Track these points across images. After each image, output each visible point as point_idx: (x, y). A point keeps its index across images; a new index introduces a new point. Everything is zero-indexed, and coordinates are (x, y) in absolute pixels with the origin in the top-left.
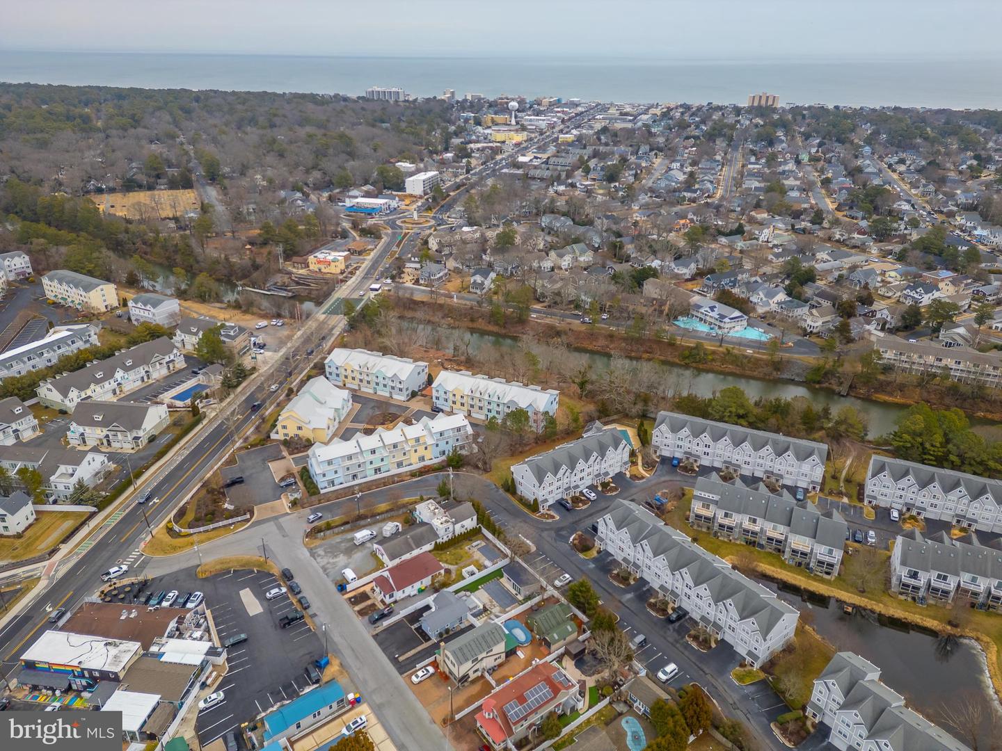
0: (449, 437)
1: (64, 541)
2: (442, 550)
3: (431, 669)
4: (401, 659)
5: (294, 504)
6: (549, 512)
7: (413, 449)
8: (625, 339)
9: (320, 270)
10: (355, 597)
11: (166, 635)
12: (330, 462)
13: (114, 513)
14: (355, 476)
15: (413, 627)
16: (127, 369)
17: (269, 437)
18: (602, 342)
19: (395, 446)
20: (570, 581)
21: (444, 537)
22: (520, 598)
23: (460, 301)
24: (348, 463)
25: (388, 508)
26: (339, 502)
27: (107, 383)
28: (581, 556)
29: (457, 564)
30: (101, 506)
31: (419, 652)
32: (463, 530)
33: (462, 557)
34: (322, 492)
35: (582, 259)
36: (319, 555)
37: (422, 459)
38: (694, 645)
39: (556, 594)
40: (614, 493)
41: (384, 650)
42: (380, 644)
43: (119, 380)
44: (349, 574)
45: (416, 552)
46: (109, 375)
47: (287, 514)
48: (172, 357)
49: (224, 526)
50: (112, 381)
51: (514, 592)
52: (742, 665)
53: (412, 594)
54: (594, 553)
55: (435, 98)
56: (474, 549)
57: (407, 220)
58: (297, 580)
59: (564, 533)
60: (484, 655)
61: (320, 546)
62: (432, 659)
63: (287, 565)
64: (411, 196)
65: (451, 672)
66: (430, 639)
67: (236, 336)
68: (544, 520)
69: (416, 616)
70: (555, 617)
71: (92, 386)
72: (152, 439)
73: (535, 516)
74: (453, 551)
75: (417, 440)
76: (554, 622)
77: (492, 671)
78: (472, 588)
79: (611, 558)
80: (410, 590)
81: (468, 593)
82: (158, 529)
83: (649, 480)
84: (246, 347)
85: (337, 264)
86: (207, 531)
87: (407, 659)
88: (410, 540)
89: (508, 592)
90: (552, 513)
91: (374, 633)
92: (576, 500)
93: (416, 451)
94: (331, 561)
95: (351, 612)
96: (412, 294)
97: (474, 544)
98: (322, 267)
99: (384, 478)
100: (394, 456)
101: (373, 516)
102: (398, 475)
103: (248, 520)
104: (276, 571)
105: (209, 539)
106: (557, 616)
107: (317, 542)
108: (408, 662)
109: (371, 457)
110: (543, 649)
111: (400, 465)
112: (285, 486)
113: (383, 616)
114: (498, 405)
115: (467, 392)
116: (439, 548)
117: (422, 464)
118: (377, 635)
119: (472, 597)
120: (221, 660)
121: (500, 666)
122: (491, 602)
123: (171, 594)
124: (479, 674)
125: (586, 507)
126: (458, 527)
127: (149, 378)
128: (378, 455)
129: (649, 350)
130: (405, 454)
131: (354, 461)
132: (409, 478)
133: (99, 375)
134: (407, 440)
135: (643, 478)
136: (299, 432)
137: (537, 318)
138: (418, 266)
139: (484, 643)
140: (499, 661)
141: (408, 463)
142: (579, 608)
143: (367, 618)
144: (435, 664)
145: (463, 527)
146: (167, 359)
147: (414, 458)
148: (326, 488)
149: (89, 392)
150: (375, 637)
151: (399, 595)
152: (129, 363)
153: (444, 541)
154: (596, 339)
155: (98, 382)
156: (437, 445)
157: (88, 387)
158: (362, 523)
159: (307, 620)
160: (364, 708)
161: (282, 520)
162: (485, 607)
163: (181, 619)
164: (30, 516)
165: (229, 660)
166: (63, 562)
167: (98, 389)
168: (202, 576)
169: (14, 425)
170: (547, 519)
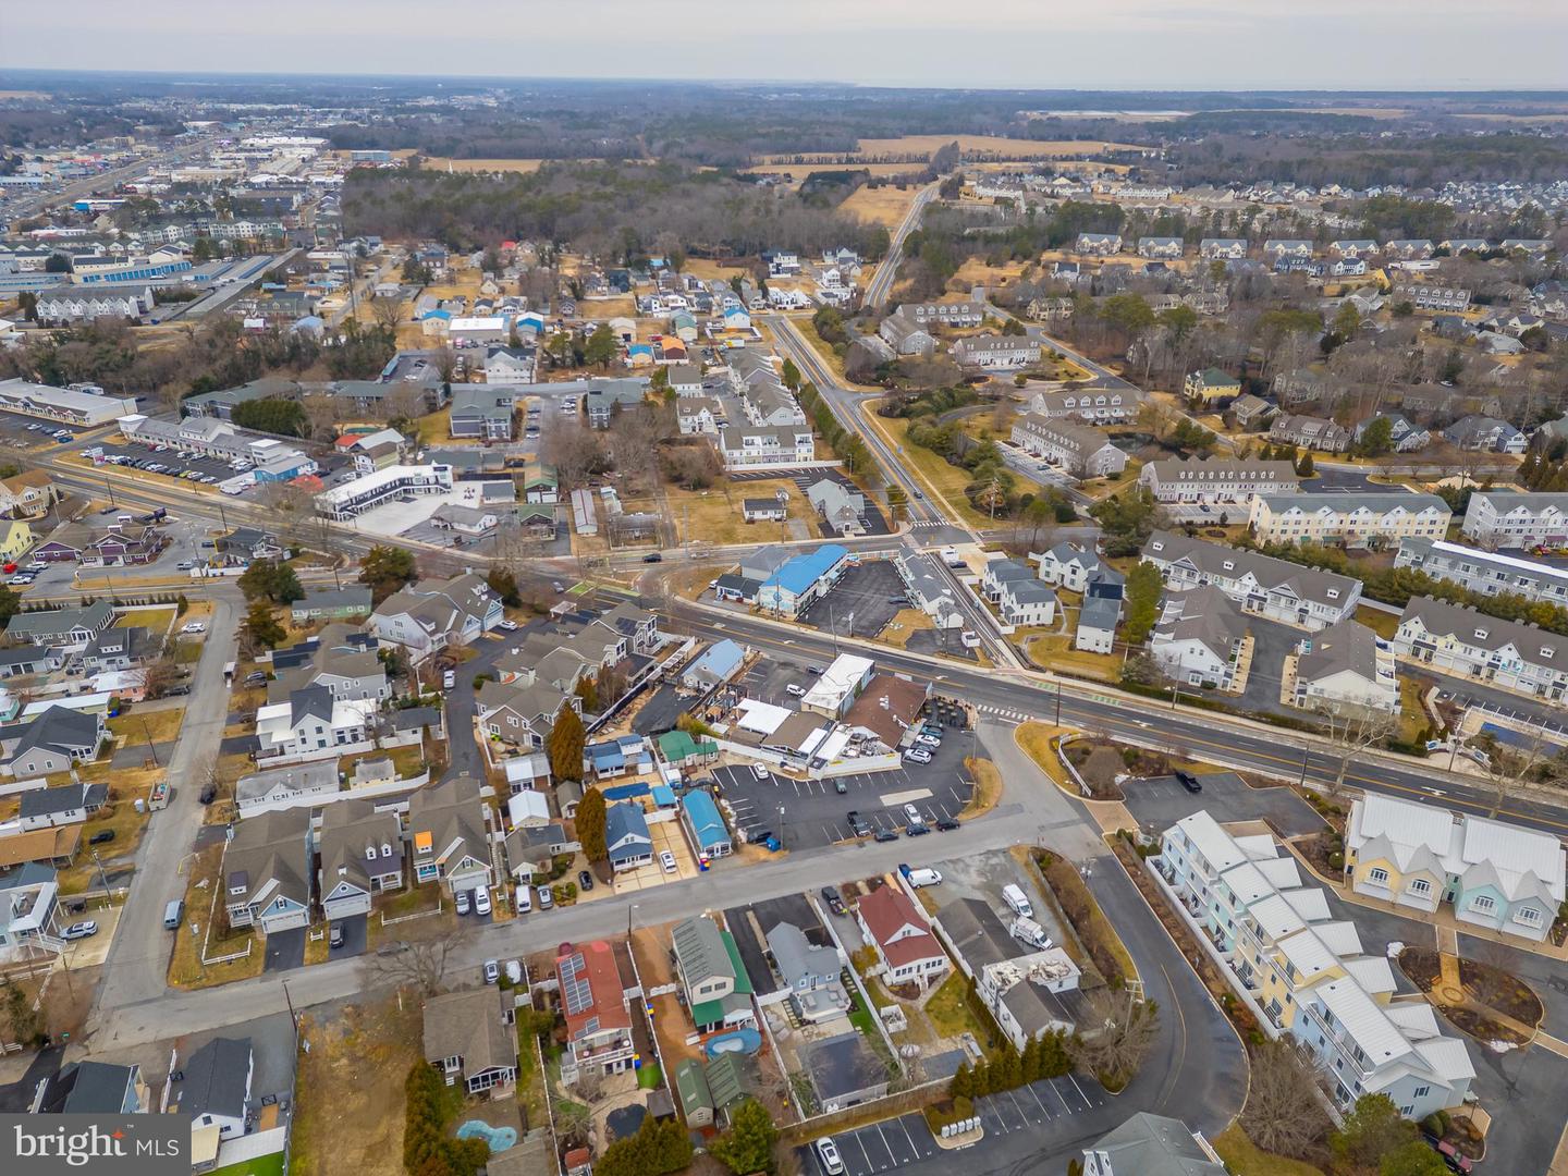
0: (1333, 1039)
1: (1058, 673)
7: (1274, 973)
11: (857, 730)
13: (1118, 699)
16: (1530, 655)
19: (1259, 931)
24: (1199, 869)
27: (1480, 650)
29: (925, 1013)
30: (1128, 685)
33: (944, 1021)
36: (988, 858)
37: (1277, 1009)
41: (774, 900)
42: (785, 898)
43: (1502, 660)
46: (1494, 644)
47: (1099, 832)
56: (964, 1043)
58: (935, 836)
61: (1010, 860)
63: (969, 827)
71: (1451, 638)
72: (1319, 711)
74: (961, 1013)
75: (1290, 969)
81: (847, 1004)
82: (1065, 727)
86: (1061, 762)
87: (748, 920)
88: (975, 937)
91: (805, 894)
93: (1274, 980)
94: (971, 869)
95: (855, 877)
97: (974, 1044)
100: (1245, 942)
102: (1218, 972)
103: (1082, 795)
104: (962, 818)
105: (1044, 766)
107: (1019, 859)
109: (1223, 900)
118: (803, 897)
119: (837, 1010)
120: (814, 774)
122: (818, 1035)
123: (932, 738)
126: (1004, 1009)
128: (1235, 911)
131: (1205, 876)
132: (1218, 991)
133: (1480, 633)
134: (1275, 945)
143: (837, 889)
145: (1004, 1018)
149: (1441, 643)
150: (799, 895)
153: (981, 994)
155: (1467, 638)
156: (1305, 1019)
157: (1443, 634)
159: (855, 839)
160: (693, 873)
161: (1085, 827)
162: (809, 1023)
163: (875, 739)
164: (1102, 645)
165: (814, 783)
166: (1020, 678)
167: (1459, 648)
168: (967, 762)
169: (1311, 606)
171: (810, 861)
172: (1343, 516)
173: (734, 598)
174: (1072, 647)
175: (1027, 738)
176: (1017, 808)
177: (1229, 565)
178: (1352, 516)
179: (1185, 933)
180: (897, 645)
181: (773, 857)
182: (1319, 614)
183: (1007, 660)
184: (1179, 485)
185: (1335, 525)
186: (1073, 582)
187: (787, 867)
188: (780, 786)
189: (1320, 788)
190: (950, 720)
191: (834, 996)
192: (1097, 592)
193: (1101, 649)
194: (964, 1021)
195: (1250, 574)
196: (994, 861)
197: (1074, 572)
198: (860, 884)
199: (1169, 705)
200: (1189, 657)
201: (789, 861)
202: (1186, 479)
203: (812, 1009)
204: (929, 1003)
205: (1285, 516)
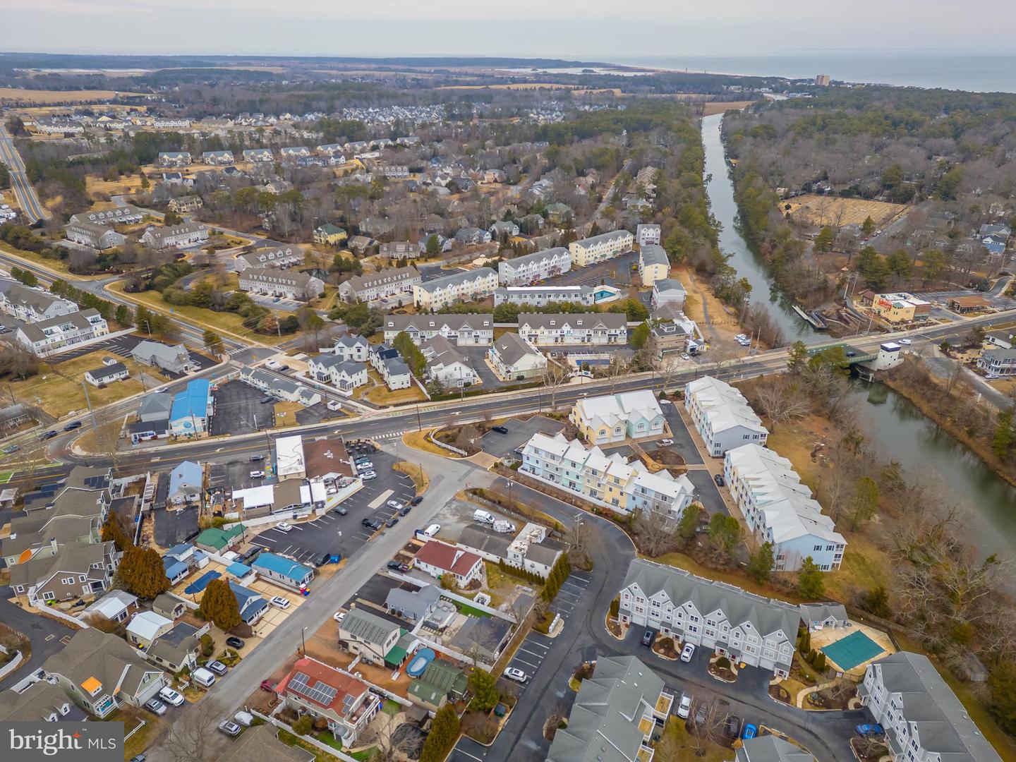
0: (650, 498)
1: (396, 405)
2: (501, 570)
4: (358, 599)
5: (497, 466)
6: (623, 627)
7: (609, 487)
9: (879, 312)
10: (410, 544)
11: (325, 477)
12: (537, 451)
13: (435, 406)
14: (551, 477)
16: (574, 326)
17: (568, 417)
19: (594, 472)
20: (518, 681)
21: (512, 560)
24: (549, 460)
27: (555, 331)
28: (570, 679)
29: (492, 587)
30: (435, 398)
33: (503, 587)
34: (520, 471)
36: (450, 506)
37: (616, 502)
41: (364, 586)
42: (369, 581)
43: (565, 332)
44: (432, 528)
46: (559, 326)
47: (486, 470)
48: (618, 332)
49: (449, 450)
50: (559, 331)
53: (432, 574)
56: (520, 591)
58: (414, 510)
61: (461, 502)
67: (667, 334)
68: (607, 629)
70: (442, 679)
71: (542, 328)
72: (520, 378)
73: (607, 617)
75: (617, 480)
76: (438, 681)
77: (365, 661)
78: (461, 608)
81: (454, 608)
82: (427, 429)
83: (790, 710)
84: (677, 347)
86: (439, 446)
87: (360, 603)
88: (487, 541)
90: (624, 630)
91: (379, 573)
92: (667, 644)
93: (611, 490)
94: (448, 515)
97: (527, 589)
98: (882, 309)
99: (569, 494)
100: (589, 481)
102: (582, 500)
103: (462, 456)
104: (421, 494)
105: (433, 451)
106: (446, 680)
107: (464, 499)
109: (570, 468)
111: (592, 493)
113: (401, 570)
114: (754, 510)
116: (501, 567)
118: (378, 575)
119: (452, 614)
120: (321, 512)
121: (376, 666)
122: (454, 630)
123: (367, 464)
125: (664, 657)
126: (528, 563)
127: (589, 341)
128: (577, 470)
130: (600, 485)
131: (554, 462)
132: (589, 509)
133: (553, 322)
134: (606, 474)
135: (787, 701)
140: (376, 661)
141: (601, 496)
143: (393, 561)
145: (532, 566)
146: (613, 332)
147: (608, 496)
148: (527, 471)
149: (538, 332)
150: (376, 575)
151: (423, 565)
152: (580, 322)
153: (510, 564)
155: (548, 327)
156: (634, 498)
157: (538, 328)
158: (500, 508)
159: (376, 533)
160: (301, 600)
161: (477, 470)
162: (445, 628)
163: (341, 477)
164: (405, 383)
165: (323, 517)
166: (378, 415)
167: (546, 332)
168: (395, 467)
169: (479, 333)
170: (611, 629)
171: (364, 556)
172: (458, 287)
173: (149, 438)
174: (390, 390)
175: (412, 442)
176: (440, 478)
177: (432, 324)
178: (462, 286)
179: (559, 493)
180: (293, 425)
181: (340, 566)
182: (484, 336)
183: (363, 409)
184: (366, 291)
185: (456, 293)
186: (359, 357)
187: (353, 567)
188: (302, 529)
189: (548, 410)
190: (366, 451)
191: (445, 609)
192: (384, 357)
193: (405, 386)
194: (510, 582)
195: (445, 325)
196: (453, 506)
197: (359, 351)
198: (402, 552)
199: (460, 400)
200: (456, 372)
201: (352, 563)
202: (369, 287)
203: (440, 621)
204: (489, 584)
205: (435, 293)
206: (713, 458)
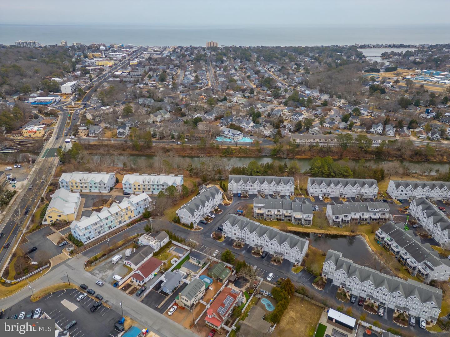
0: (141, 204)
2: (157, 255)
3: (175, 307)
4: (159, 307)
5: (72, 253)
6: (198, 227)
7: (126, 213)
8: (198, 149)
9: (30, 136)
10: (124, 287)
12: (86, 228)
14: (99, 233)
15: (159, 292)
17: (42, 224)
18: (189, 151)
19: (117, 214)
20: (219, 253)
21: (157, 249)
22: (201, 265)
23: (115, 142)
24: (95, 227)
25: (123, 243)
26: (96, 247)
28: (218, 241)
29: (166, 259)
31: (166, 302)
32: (164, 244)
33: (167, 256)
34: (85, 244)
35: (166, 116)
36: (96, 274)
37: (130, 217)
38: (275, 264)
39: (216, 260)
40: (221, 213)
41: (149, 306)
42: (146, 304)
44: (118, 277)
45: (146, 259)
47: (70, 259)
49: (36, 273)
51: (197, 264)
52: (294, 266)
53: (152, 277)
54: (223, 239)
55: (57, 45)
56: (171, 251)
57: (68, 106)
58: (91, 288)
59: (207, 234)
60: (198, 293)
61: (95, 269)
62: (174, 302)
63: (81, 283)
64: (65, 94)
65: (185, 305)
66: (168, 295)
68: (197, 231)
69: (158, 286)
73: (192, 230)
74: (162, 254)
75: (127, 209)
77: (202, 298)
78: (178, 267)
79: (230, 239)
80: (151, 276)
81: (178, 270)
83: (232, 205)
84: (5, 181)
85: (40, 132)
86: (27, 278)
87: (162, 306)
89: (194, 265)
90: (199, 227)
91: (141, 300)
92: (207, 219)
93: (127, 214)
94: (104, 274)
95: (125, 294)
96: (89, 142)
97: (171, 249)
98: (31, 134)
99: (114, 230)
100: (117, 219)
101: (117, 248)
103: (49, 267)
104: (76, 286)
106: (221, 268)
107: (93, 268)
108: (163, 307)
110: (219, 283)
111: (120, 222)
112: (61, 245)
113: (143, 291)
114: (158, 186)
115: (141, 182)
116: (156, 254)
117: (131, 220)
118: (143, 300)
119: (180, 271)
121: (204, 295)
122: (189, 271)
123: (22, 315)
124: (197, 302)
125: (212, 221)
129: (209, 152)
130: (122, 217)
131: (98, 225)
132: (126, 228)
134: (122, 210)
135: (229, 204)
136: (60, 218)
137: (156, 145)
138: (85, 128)
139: (197, 288)
141: (124, 221)
142: (227, 262)
143: (134, 295)
144: (176, 304)
145: (164, 242)
147: (126, 218)
148: (86, 241)
150: (142, 301)
151: (146, 280)
153: (157, 251)
154: (186, 151)
156: (136, 209)
158: (113, 253)
159: (104, 304)
161: (68, 262)
162: (187, 274)
168: (36, 300)
170: (198, 230)
198: (127, 292)
201: (128, 313)
203: (183, 275)
206: (109, 192)
